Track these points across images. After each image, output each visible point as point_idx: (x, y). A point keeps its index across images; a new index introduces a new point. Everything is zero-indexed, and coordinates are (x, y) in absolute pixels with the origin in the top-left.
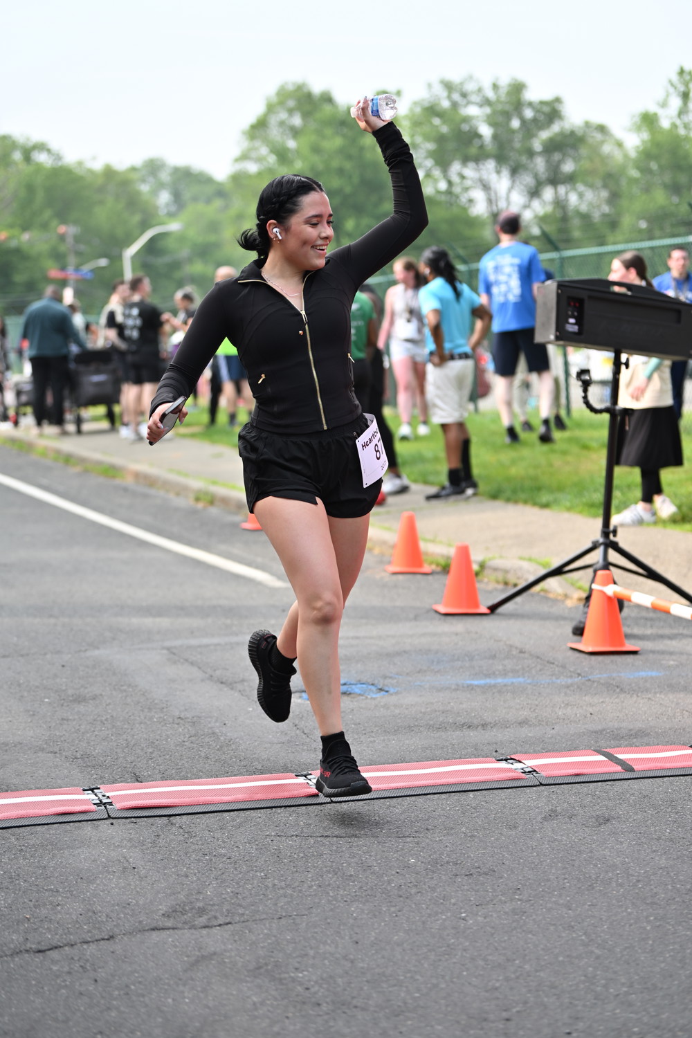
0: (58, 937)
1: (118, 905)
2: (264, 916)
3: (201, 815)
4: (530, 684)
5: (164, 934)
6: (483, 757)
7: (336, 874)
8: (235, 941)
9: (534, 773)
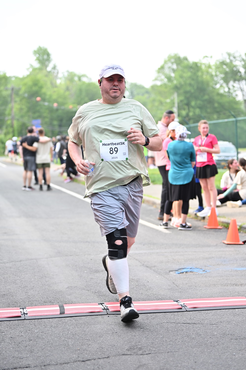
0: (89, 356)
1: (111, 345)
2: (162, 351)
5: (127, 356)
6: (241, 296)
7: (188, 337)
8: (152, 360)
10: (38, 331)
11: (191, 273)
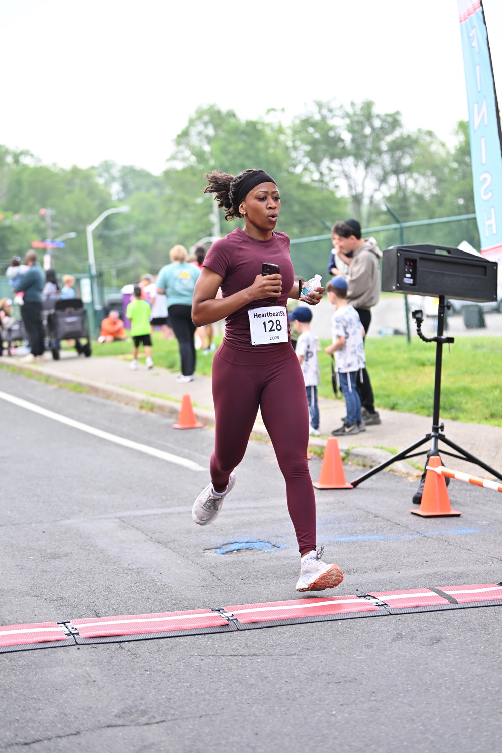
0: (39, 733)
1: (83, 709)
2: (189, 716)
3: (143, 641)
4: (382, 540)
5: (116, 730)
6: (348, 595)
7: (241, 683)
8: (168, 734)
9: (385, 606)
11: (248, 552)
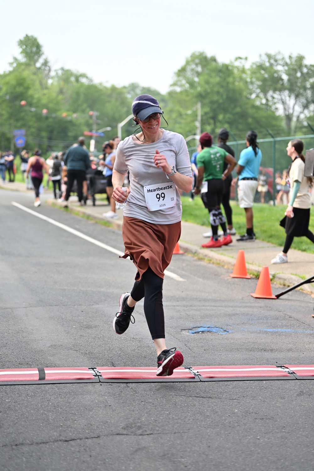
0: (74, 435)
1: (102, 422)
2: (168, 432)
3: (141, 383)
4: (293, 332)
5: (122, 437)
6: (270, 365)
7: (201, 415)
8: (154, 442)
9: (294, 374)
10: (9, 400)
11: (209, 333)
